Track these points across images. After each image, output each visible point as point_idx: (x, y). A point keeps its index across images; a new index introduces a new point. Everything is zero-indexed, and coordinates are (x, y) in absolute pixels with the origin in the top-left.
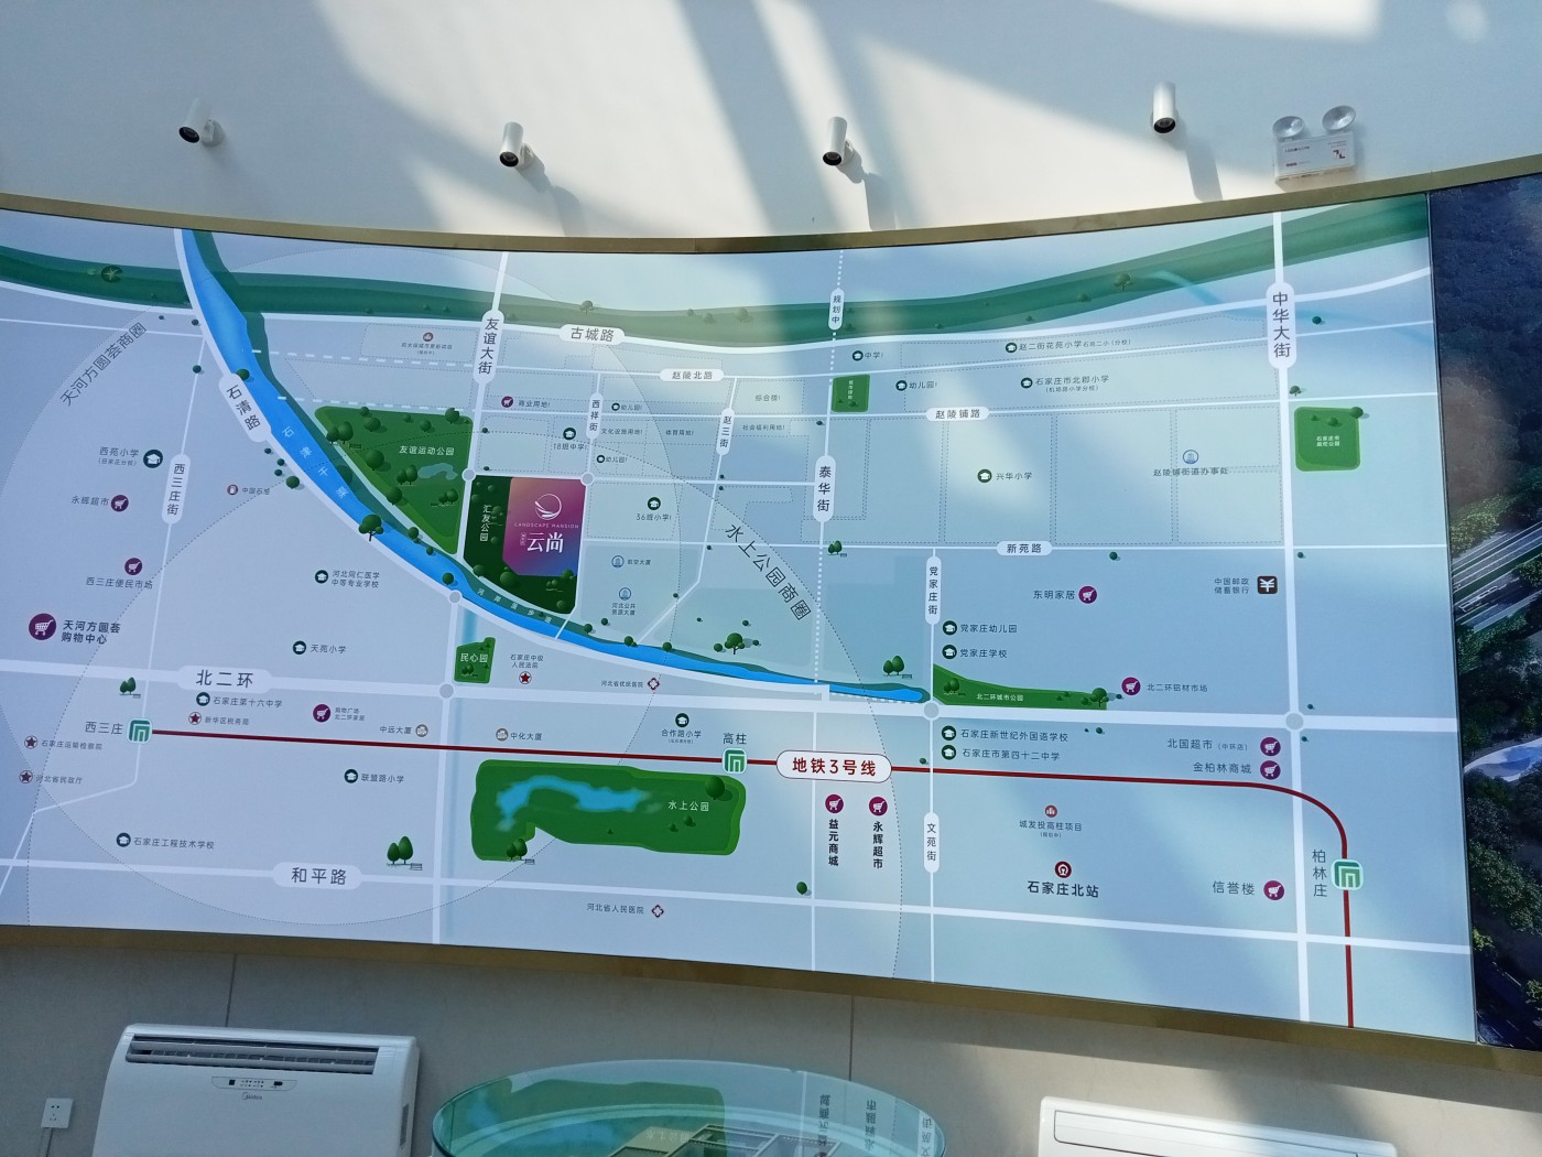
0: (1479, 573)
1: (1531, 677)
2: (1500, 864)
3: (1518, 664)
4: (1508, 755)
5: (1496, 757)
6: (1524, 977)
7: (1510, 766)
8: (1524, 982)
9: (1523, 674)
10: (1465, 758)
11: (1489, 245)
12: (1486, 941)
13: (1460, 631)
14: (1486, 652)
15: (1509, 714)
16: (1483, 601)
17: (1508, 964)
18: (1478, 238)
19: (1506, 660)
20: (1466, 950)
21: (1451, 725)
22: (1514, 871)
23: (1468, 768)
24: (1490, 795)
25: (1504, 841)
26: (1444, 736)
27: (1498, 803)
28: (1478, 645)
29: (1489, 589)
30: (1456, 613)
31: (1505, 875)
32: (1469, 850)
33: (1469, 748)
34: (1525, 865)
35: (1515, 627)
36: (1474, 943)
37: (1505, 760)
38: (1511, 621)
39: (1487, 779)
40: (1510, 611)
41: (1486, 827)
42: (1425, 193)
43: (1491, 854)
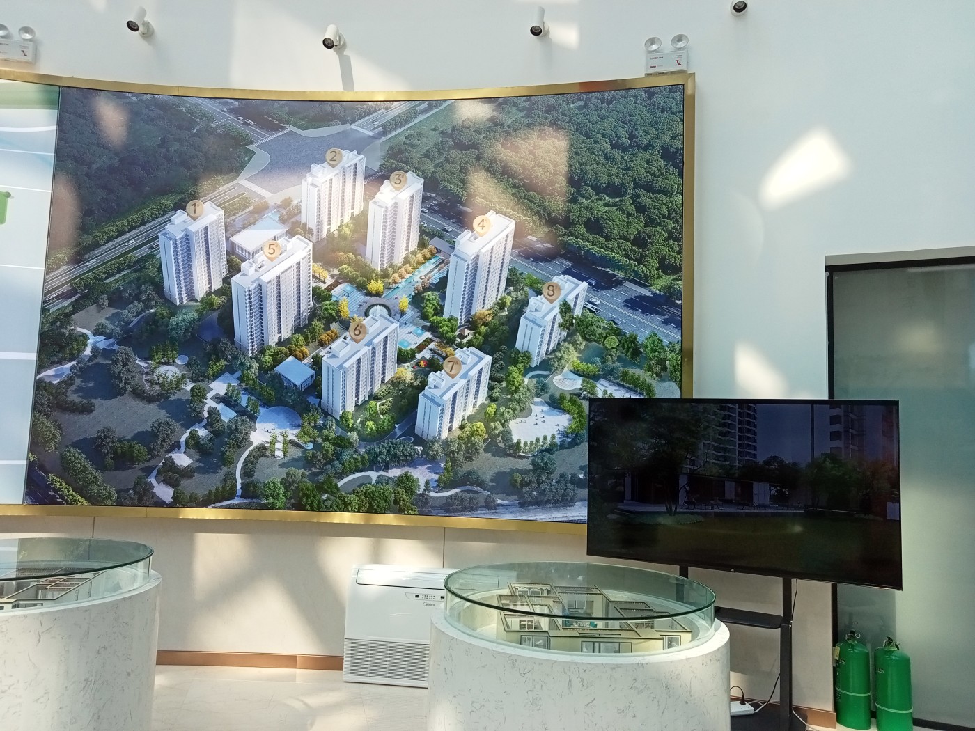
0: (56, 284)
1: (70, 335)
2: (45, 422)
3: (66, 328)
4: (56, 371)
5: (51, 372)
6: (47, 473)
7: (55, 376)
8: (47, 475)
9: (67, 333)
10: (38, 371)
12: (34, 457)
13: (44, 311)
14: (53, 323)
15: (58, 352)
16: (56, 297)
17: (42, 467)
19: (61, 326)
20: (25, 462)
21: (33, 356)
22: (50, 425)
23: (38, 377)
24: (46, 390)
25: (48, 411)
26: (28, 362)
27: (49, 393)
28: (51, 318)
29: (59, 292)
30: (44, 302)
31: (47, 427)
32: (33, 416)
33: (40, 367)
34: (55, 422)
35: (67, 311)
36: (28, 459)
37: (54, 373)
38: (65, 307)
39: (45, 382)
40: (66, 303)
41: (42, 405)
42: (59, 86)
43: (42, 417)
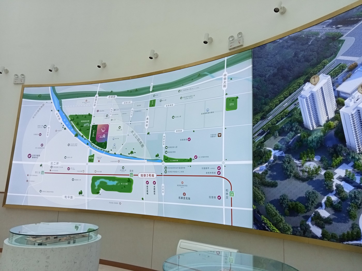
0: (257, 130)
1: (264, 151)
2: (258, 191)
3: (262, 149)
4: (260, 168)
5: (258, 168)
6: (261, 215)
7: (260, 170)
8: (261, 216)
9: (263, 150)
10: (253, 169)
11: (261, 59)
12: (255, 207)
13: (254, 142)
14: (257, 147)
15: (260, 159)
16: (257, 135)
17: (258, 212)
18: (260, 58)
19: (260, 148)
20: (252, 209)
21: (251, 162)
22: (260, 192)
23: (254, 171)
24: (257, 177)
25: (259, 186)
26: (249, 164)
27: (258, 178)
28: (256, 145)
29: (258, 133)
30: (253, 138)
31: (259, 193)
32: (253, 188)
33: (254, 166)
34: (262, 191)
35: (262, 141)
36: (253, 208)
37: (259, 169)
38: (261, 139)
39: (256, 173)
40: (261, 137)
41: (256, 183)
42: (252, 49)
43: (257, 189)
